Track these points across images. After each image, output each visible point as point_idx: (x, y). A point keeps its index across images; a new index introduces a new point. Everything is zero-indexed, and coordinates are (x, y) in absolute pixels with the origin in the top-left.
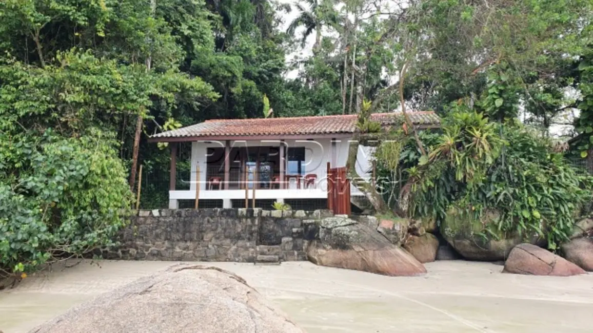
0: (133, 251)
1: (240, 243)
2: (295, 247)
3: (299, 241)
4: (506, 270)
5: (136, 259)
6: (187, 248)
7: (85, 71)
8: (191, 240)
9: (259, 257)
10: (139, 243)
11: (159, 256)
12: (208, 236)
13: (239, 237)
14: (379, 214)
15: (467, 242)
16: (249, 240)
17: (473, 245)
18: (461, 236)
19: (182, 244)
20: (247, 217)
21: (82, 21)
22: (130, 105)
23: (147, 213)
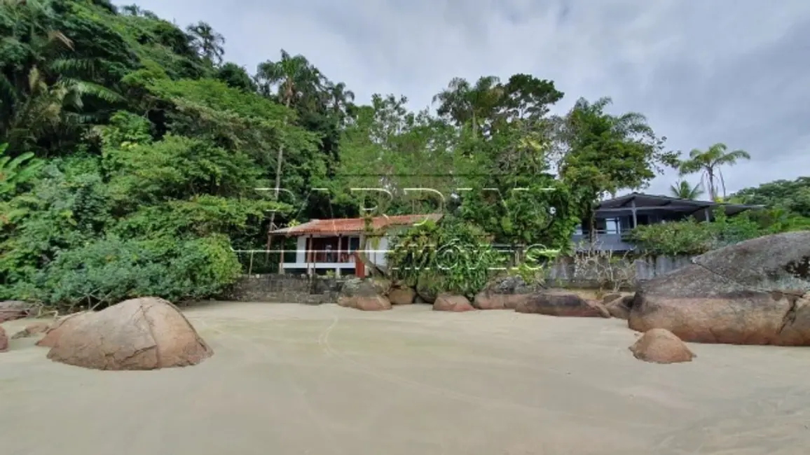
0: (244, 297)
1: (302, 293)
2: (331, 296)
3: (333, 293)
4: (434, 309)
5: (246, 301)
6: (272, 296)
7: (207, 204)
8: (275, 291)
9: (310, 301)
10: (248, 293)
11: (258, 300)
12: (284, 289)
13: (301, 290)
14: (374, 277)
15: (426, 293)
16: (306, 292)
17: (429, 295)
18: (424, 289)
19: (270, 293)
20: (306, 279)
21: (207, 178)
22: (233, 220)
23: (253, 277)
